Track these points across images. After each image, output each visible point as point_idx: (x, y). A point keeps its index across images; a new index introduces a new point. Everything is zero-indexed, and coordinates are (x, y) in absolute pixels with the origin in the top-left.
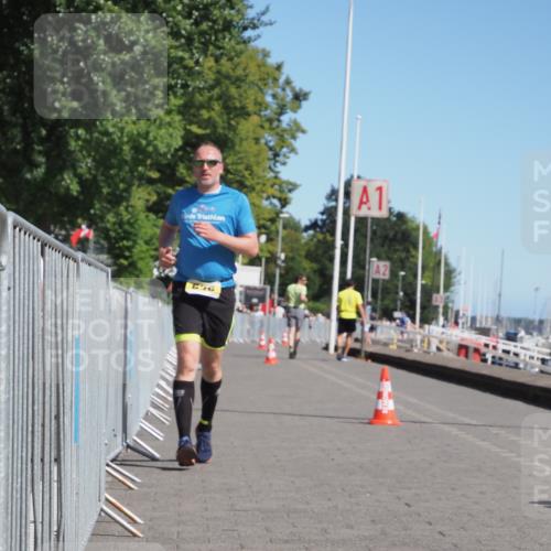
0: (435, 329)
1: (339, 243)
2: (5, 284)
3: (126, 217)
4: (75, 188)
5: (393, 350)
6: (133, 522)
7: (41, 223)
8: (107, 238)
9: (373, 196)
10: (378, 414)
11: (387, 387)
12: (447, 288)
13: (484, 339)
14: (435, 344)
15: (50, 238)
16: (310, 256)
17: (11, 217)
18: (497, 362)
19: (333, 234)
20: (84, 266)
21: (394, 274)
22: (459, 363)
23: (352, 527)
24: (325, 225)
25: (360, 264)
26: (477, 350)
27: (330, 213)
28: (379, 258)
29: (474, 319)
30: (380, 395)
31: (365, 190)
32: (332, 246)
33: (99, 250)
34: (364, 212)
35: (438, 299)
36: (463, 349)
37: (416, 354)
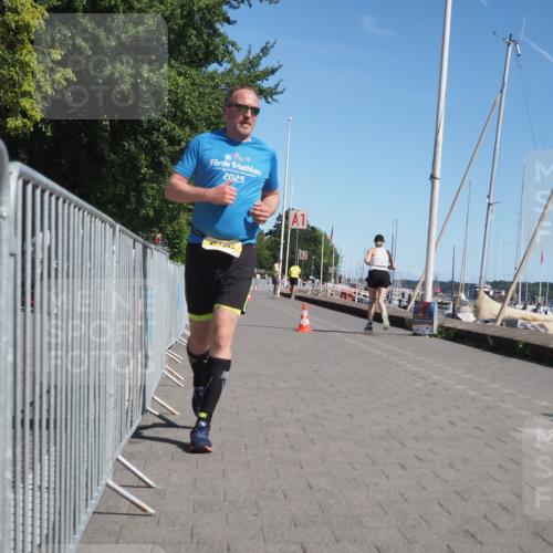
0: (330, 285)
1: (282, 242)
2: (115, 260)
3: (177, 228)
4: (152, 213)
5: (309, 295)
6: (179, 379)
7: (135, 230)
8: (168, 238)
9: (300, 219)
10: (301, 326)
11: (306, 313)
12: (336, 264)
13: (354, 290)
14: (330, 291)
15: (139, 238)
16: (268, 248)
17: (118, 226)
18: (360, 301)
19: (280, 237)
20: (155, 252)
21: (309, 257)
22: (341, 301)
23: (286, 382)
24: (275, 233)
25: (293, 252)
26: (350, 295)
27: (278, 226)
28: (303, 249)
29: (349, 280)
30: (302, 317)
31: (296, 216)
32: (279, 243)
33: (164, 244)
34: (295, 226)
35: (331, 270)
36: (343, 294)
37: (320, 297)
